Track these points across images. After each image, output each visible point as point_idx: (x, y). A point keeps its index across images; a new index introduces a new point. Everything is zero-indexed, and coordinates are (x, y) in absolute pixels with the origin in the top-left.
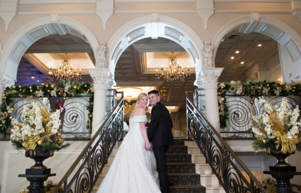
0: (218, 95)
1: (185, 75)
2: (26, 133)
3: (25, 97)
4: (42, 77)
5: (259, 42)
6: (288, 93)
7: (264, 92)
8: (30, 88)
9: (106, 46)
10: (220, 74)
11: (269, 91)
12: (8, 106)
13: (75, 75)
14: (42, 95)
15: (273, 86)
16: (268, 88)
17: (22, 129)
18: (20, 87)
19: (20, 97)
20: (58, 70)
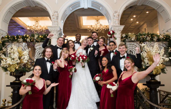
0: (121, 41)
1: (104, 29)
2: (9, 63)
3: (12, 42)
4: (25, 31)
5: (147, 10)
6: (161, 40)
7: (147, 39)
8: (15, 37)
9: (57, 13)
10: (122, 29)
11: (150, 39)
12: (3, 47)
13: (42, 30)
14: (22, 41)
15: (152, 36)
16: (150, 37)
17: (7, 61)
18: (10, 36)
19: (10, 42)
20: (32, 27)
